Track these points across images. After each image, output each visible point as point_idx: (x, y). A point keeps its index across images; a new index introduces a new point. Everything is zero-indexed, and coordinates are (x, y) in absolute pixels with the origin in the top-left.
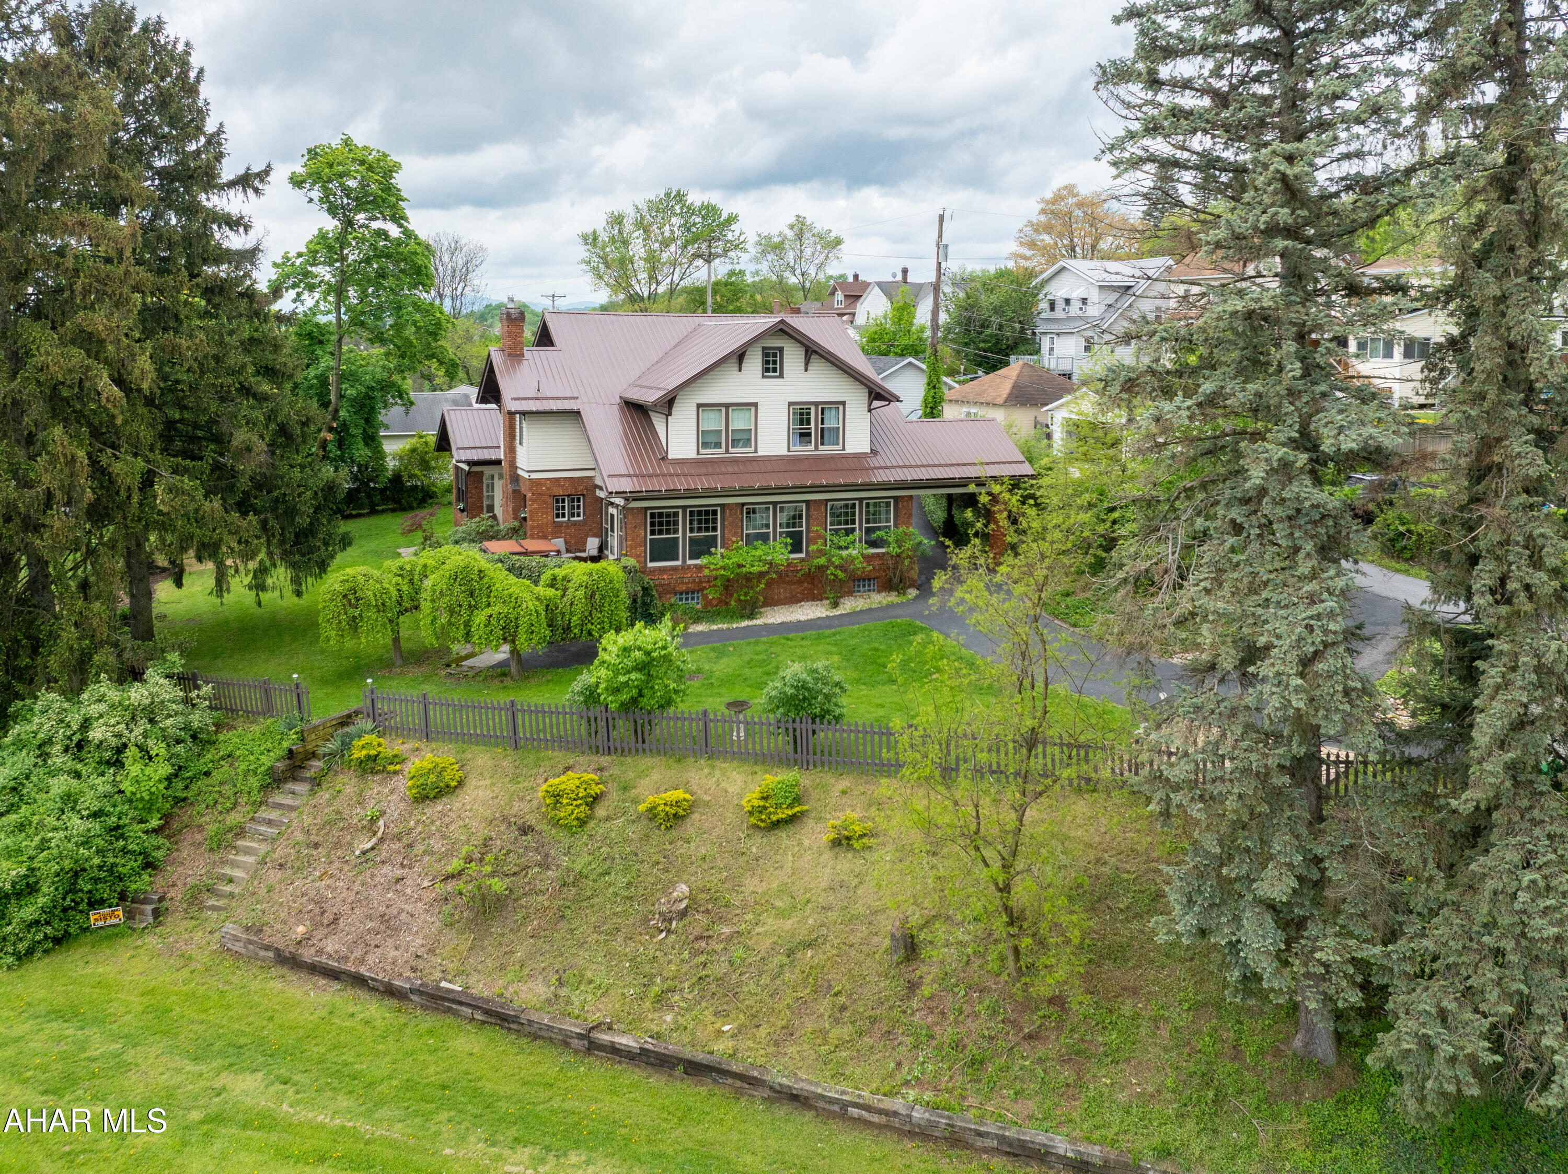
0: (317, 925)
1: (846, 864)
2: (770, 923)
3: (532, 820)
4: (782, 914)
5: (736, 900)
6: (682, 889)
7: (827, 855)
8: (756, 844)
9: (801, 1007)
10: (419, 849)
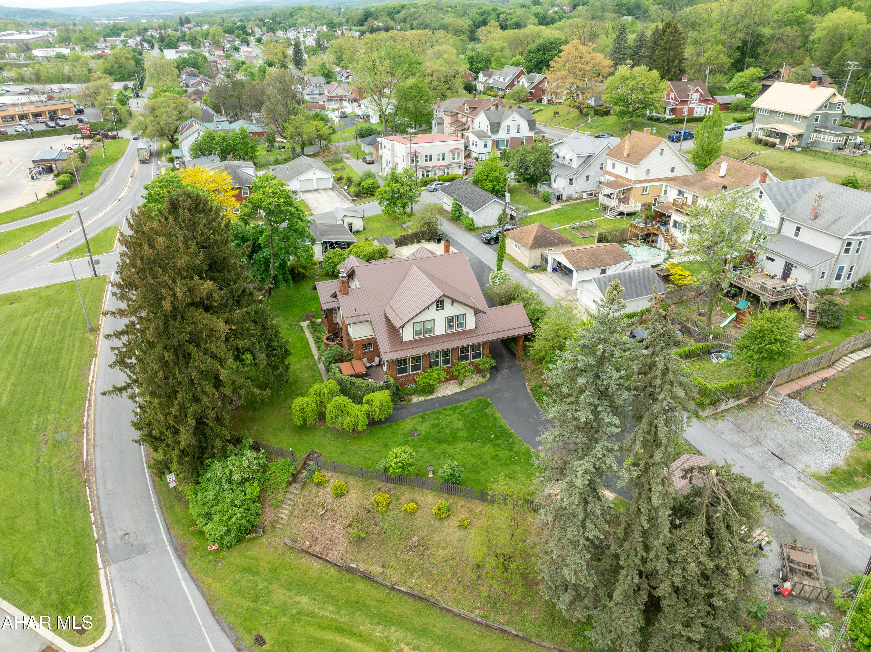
0: (312, 541)
1: (462, 533)
2: (441, 552)
3: (370, 508)
4: (444, 548)
5: (431, 542)
6: (415, 539)
7: (457, 529)
8: (436, 524)
9: (449, 581)
10: (338, 515)
